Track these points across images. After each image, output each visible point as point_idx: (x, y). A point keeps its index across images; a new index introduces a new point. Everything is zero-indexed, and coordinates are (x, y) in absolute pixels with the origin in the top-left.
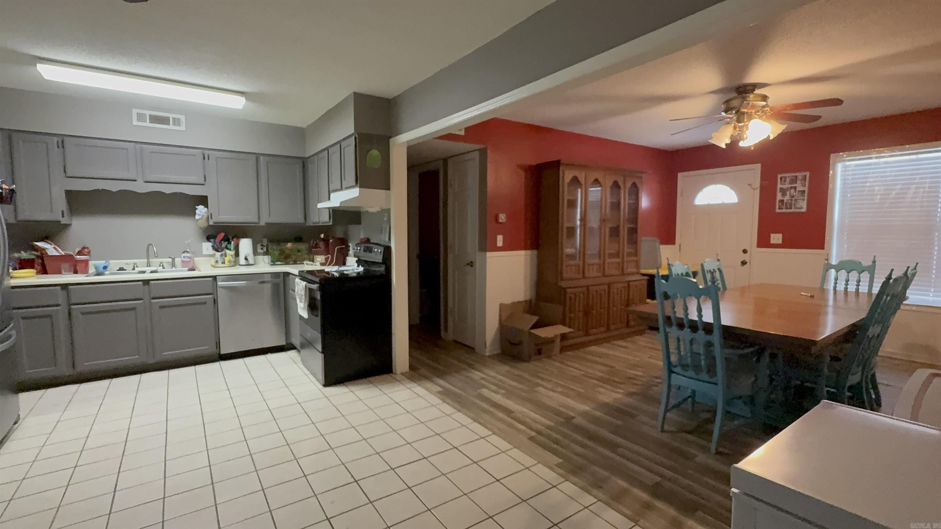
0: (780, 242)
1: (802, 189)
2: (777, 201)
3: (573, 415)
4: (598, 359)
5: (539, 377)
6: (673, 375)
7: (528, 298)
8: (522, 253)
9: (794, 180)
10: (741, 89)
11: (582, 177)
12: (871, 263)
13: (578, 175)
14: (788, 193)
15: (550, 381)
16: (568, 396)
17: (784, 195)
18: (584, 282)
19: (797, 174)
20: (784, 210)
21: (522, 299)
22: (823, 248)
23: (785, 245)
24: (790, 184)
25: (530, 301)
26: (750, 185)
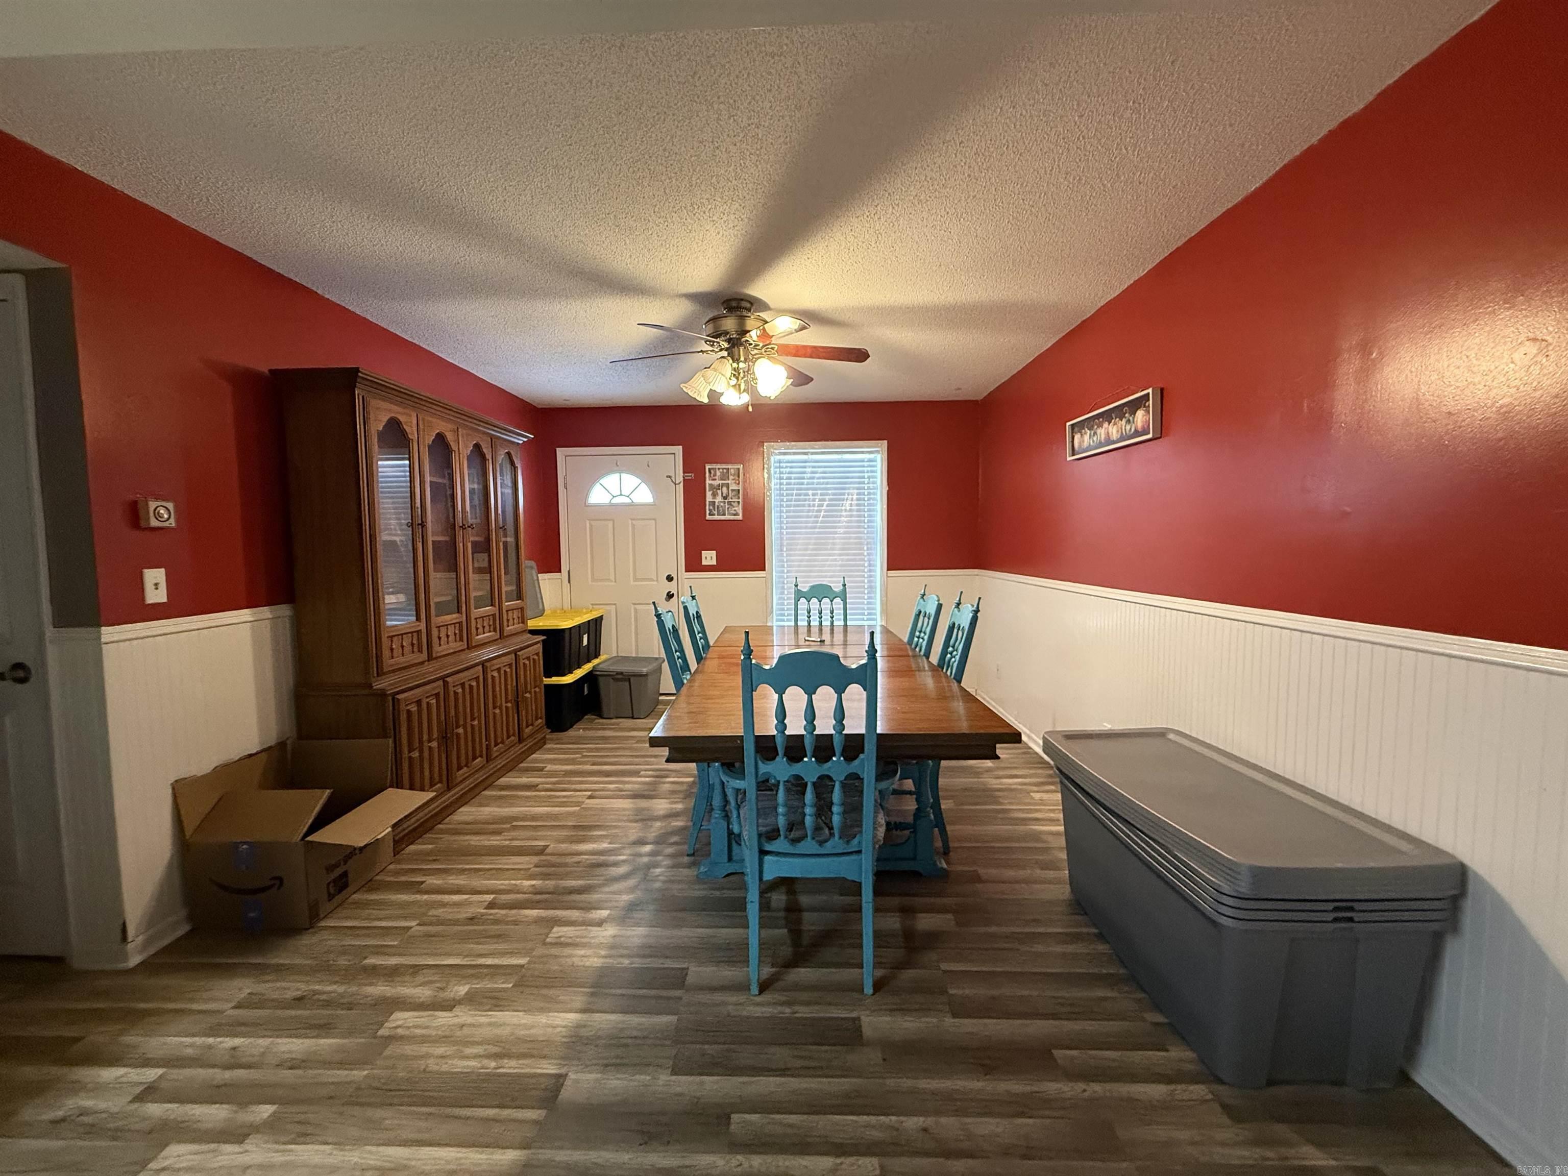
0: (714, 562)
1: (735, 488)
2: (707, 503)
3: (549, 1068)
4: (494, 841)
5: (374, 972)
6: (768, 858)
7: (272, 741)
8: (245, 615)
9: (725, 476)
10: (734, 304)
11: (410, 422)
12: (842, 587)
13: (402, 419)
14: (719, 492)
15: (416, 969)
16: (496, 1001)
17: (714, 495)
18: (431, 670)
19: (730, 466)
20: (716, 517)
21: (253, 747)
22: (763, 569)
23: (722, 566)
24: (722, 480)
25: (281, 745)
26: (670, 477)
